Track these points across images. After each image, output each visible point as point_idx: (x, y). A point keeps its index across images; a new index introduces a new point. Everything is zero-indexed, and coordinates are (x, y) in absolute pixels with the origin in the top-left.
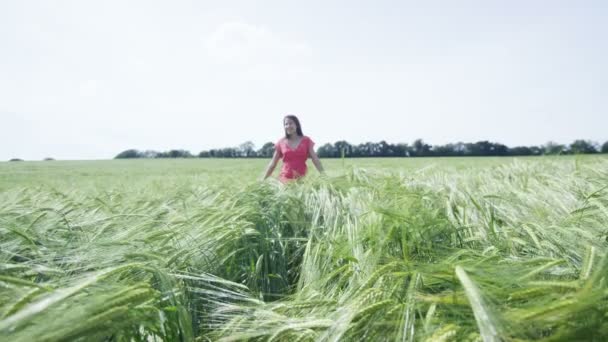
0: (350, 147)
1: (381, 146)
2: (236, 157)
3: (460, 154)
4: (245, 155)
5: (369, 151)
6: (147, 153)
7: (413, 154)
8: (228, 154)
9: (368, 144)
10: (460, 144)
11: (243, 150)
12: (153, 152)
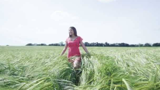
0: (89, 44)
1: (97, 43)
2: (58, 46)
3: (117, 46)
4: (61, 45)
5: (93, 45)
6: (35, 44)
7: (105, 46)
8: (56, 45)
9: (93, 43)
10: (117, 43)
11: (60, 44)
12: (36, 44)
